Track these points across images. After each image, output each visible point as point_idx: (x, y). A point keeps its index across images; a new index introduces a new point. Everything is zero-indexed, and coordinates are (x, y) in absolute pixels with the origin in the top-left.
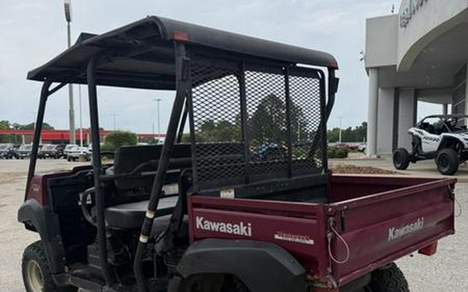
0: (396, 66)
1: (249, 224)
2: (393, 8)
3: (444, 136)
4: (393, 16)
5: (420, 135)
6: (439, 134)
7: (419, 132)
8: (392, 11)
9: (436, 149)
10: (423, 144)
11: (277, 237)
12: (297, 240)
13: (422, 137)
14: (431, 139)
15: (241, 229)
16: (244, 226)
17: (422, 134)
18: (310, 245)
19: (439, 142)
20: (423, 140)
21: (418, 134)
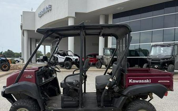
0: (35, 31)
1: (150, 80)
2: (32, 9)
3: (66, 57)
4: (32, 12)
5: (57, 56)
6: (64, 56)
7: (57, 55)
8: (32, 10)
9: (63, 61)
10: (59, 59)
11: (159, 82)
12: (165, 82)
13: (58, 57)
14: (61, 58)
15: (148, 81)
16: (148, 80)
17: (58, 56)
18: (168, 82)
19: (65, 59)
20: (58, 58)
21: (56, 56)
